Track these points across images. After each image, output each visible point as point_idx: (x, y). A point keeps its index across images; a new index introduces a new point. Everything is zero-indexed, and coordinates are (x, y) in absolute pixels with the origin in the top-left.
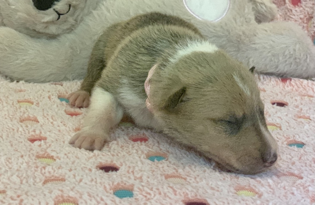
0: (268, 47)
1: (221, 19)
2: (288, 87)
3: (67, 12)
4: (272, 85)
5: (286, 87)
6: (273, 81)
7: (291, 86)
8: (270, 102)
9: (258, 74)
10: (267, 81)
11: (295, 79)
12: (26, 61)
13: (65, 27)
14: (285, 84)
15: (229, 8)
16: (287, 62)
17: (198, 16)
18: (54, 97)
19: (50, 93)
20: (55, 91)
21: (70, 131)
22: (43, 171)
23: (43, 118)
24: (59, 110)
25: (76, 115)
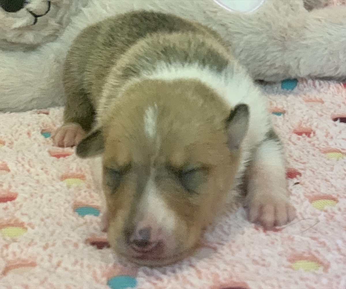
1: (258, 8)
3: (47, 12)
4: (331, 93)
6: (333, 88)
8: (330, 117)
9: (313, 80)
10: (325, 88)
13: (46, 34)
18: (35, 132)
19: (30, 127)
20: (37, 124)
21: (53, 179)
22: (5, 252)
23: (16, 164)
24: (40, 150)
25: (64, 156)
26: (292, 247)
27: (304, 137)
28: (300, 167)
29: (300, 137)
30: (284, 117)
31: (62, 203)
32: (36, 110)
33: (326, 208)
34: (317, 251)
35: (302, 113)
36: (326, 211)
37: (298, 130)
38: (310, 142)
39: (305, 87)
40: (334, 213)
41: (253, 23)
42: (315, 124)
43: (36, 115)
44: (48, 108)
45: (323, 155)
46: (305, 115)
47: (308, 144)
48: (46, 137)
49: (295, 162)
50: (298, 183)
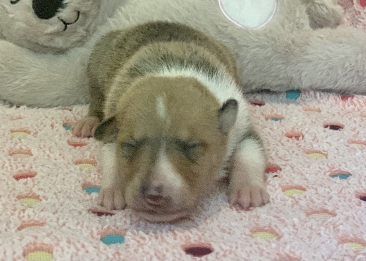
0: (324, 58)
1: (266, 25)
2: (349, 106)
3: (76, 21)
4: (330, 104)
5: (346, 106)
6: (332, 100)
7: (352, 105)
8: (322, 124)
9: (314, 91)
10: (325, 99)
11: (358, 96)
12: (27, 82)
14: (346, 103)
15: (276, 11)
16: (348, 76)
17: (238, 23)
18: (58, 124)
19: (54, 121)
20: (61, 118)
21: (69, 164)
22: (22, 214)
23: (38, 150)
24: (61, 140)
25: (81, 145)
26: (257, 222)
27: (294, 140)
28: (282, 164)
29: (290, 139)
30: (280, 122)
31: (73, 182)
32: (61, 107)
33: (294, 195)
34: (276, 226)
35: (298, 119)
36: (294, 198)
37: (290, 134)
38: (297, 144)
39: (307, 97)
40: (300, 199)
41: (260, 37)
42: (307, 129)
43: (61, 111)
44: (72, 106)
45: (306, 155)
46: (299, 122)
47: (296, 145)
48: (67, 129)
49: (279, 160)
50: (277, 176)
